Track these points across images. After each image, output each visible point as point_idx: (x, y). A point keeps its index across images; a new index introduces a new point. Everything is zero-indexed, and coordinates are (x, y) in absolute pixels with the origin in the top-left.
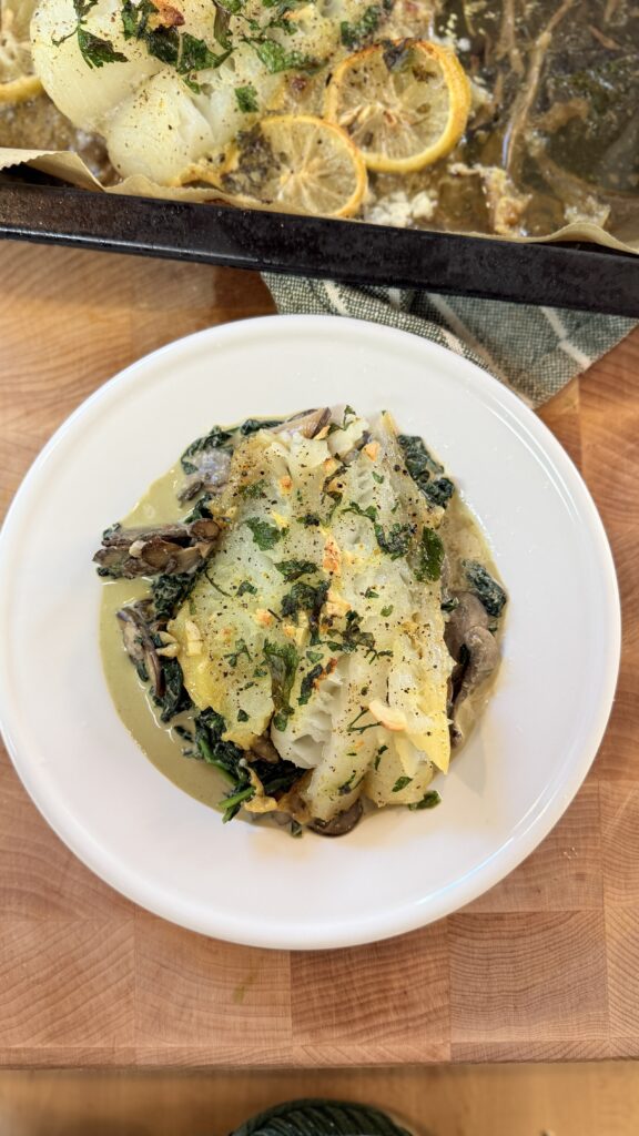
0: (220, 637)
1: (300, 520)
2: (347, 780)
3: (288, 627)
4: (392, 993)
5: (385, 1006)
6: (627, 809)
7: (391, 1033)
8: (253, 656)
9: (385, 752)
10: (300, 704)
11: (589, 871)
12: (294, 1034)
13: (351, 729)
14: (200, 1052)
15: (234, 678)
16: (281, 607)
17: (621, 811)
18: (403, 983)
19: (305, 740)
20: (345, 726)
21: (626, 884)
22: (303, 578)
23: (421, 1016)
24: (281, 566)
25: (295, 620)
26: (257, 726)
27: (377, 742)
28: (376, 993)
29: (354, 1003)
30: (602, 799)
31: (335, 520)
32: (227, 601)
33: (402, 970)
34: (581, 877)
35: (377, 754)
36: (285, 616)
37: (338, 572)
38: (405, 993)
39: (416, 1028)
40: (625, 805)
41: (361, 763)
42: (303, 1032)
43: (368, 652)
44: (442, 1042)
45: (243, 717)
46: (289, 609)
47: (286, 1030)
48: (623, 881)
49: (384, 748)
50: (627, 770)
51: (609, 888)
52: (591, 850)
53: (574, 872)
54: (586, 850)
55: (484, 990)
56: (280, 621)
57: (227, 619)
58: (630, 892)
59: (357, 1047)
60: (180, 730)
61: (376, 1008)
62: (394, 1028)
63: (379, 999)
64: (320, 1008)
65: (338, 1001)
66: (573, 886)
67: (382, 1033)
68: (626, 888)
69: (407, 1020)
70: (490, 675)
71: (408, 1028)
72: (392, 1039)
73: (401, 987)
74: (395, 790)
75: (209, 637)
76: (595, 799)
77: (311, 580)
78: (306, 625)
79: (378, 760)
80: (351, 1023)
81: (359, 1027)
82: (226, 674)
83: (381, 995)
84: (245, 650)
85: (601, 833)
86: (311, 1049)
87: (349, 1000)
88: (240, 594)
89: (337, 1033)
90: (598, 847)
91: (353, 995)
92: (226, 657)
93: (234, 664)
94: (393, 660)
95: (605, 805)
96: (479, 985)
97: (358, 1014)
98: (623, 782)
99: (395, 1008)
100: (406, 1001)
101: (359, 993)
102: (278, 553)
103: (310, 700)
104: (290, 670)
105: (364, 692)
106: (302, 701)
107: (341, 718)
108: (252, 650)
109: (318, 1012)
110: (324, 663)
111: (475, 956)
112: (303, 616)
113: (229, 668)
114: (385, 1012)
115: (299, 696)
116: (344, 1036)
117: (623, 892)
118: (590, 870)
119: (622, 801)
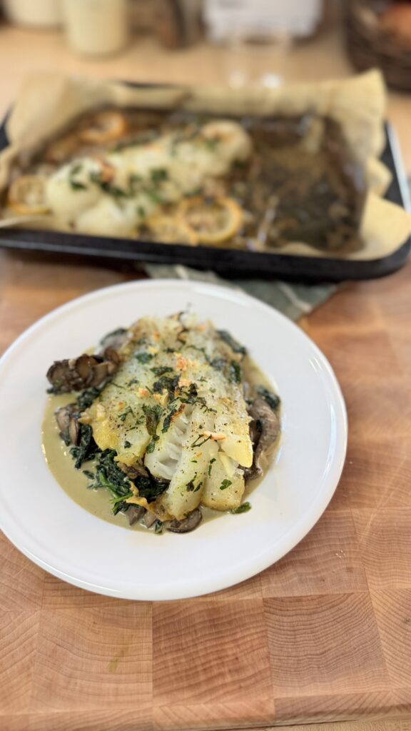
0: (117, 408)
1: (164, 351)
2: (192, 479)
3: (157, 395)
4: (227, 659)
5: (223, 670)
6: (371, 525)
7: (228, 692)
8: (135, 414)
9: (214, 462)
10: (163, 432)
11: (354, 566)
12: (154, 696)
13: (194, 446)
14: (80, 716)
15: (124, 426)
16: (152, 387)
17: (368, 527)
18: (235, 651)
19: (168, 461)
20: (190, 444)
21: (381, 574)
22: (166, 375)
23: (250, 678)
24: (153, 370)
25: (162, 394)
26: (136, 451)
27: (209, 455)
28: (216, 659)
29: (200, 669)
30: (355, 520)
31: (183, 350)
32: (122, 390)
33: (234, 641)
34: (349, 570)
35: (209, 464)
36: (155, 391)
37: (185, 369)
38: (237, 659)
39: (247, 687)
40: (370, 523)
41: (201, 467)
42: (161, 694)
43: (203, 406)
44: (266, 698)
45: (128, 445)
46: (157, 388)
47: (148, 693)
48: (378, 572)
49: (214, 460)
50: (367, 502)
51: (370, 577)
52: (354, 552)
53: (345, 566)
54: (350, 552)
55: (294, 654)
56: (152, 394)
57: (122, 398)
58: (384, 579)
59: (203, 706)
60: (86, 472)
61: (216, 672)
62: (229, 688)
63: (218, 665)
64: (174, 674)
65: (188, 667)
66: (345, 576)
67: (221, 692)
68: (381, 577)
69: (240, 681)
70: (275, 438)
71: (240, 687)
72: (229, 697)
73: (234, 654)
74: (222, 488)
75: (110, 409)
76: (351, 520)
77: (171, 375)
78: (167, 394)
79: (210, 467)
80: (198, 685)
81: (204, 688)
82: (119, 426)
83: (219, 662)
84: (131, 411)
85: (358, 541)
86: (166, 709)
87: (196, 667)
88: (130, 385)
89: (187, 694)
90: (358, 550)
91: (198, 662)
92: (119, 417)
93: (124, 420)
94: (217, 414)
95: (357, 522)
96: (290, 650)
97: (202, 678)
98: (366, 509)
99: (230, 671)
100: (237, 665)
101: (203, 661)
102: (152, 364)
103: (169, 430)
104: (157, 418)
105: (201, 427)
106: (165, 430)
107: (187, 441)
108: (134, 411)
109: (173, 678)
110: (177, 408)
111: (285, 628)
112: (165, 391)
113: (121, 423)
114: (221, 675)
115: (162, 428)
116: (193, 696)
119: (368, 521)
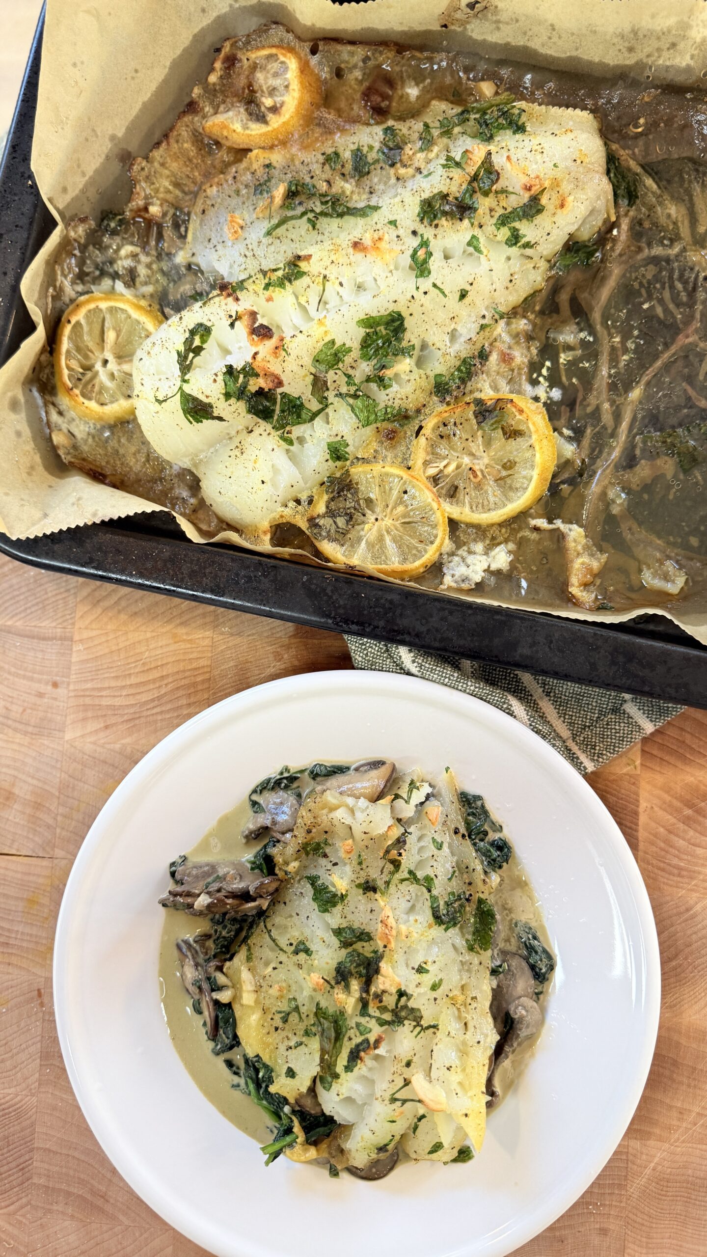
0: (274, 992)
1: (359, 886)
2: (386, 1142)
3: (340, 995)
6: (654, 1170)
8: (304, 1016)
9: (423, 1120)
10: (346, 1072)
11: (612, 1227)
13: (393, 1100)
15: (284, 1034)
16: (334, 974)
17: (648, 1171)
19: (349, 1100)
20: (387, 1096)
21: (647, 1243)
22: (358, 946)
24: (338, 932)
25: (347, 987)
26: (302, 1083)
27: (417, 1111)
30: (631, 1157)
31: (392, 888)
32: (283, 957)
34: (604, 1232)
35: (416, 1120)
36: (338, 983)
37: (393, 945)
40: (652, 1165)
41: (399, 1128)
43: (415, 1027)
45: (291, 1073)
46: (342, 976)
48: (644, 1240)
49: (423, 1116)
50: (657, 1131)
51: (630, 1245)
52: (616, 1206)
53: (598, 1226)
54: (610, 1205)
56: (332, 987)
57: (281, 975)
58: (651, 1251)
60: (230, 1064)
66: (596, 1240)
68: (647, 1247)
70: (532, 1038)
74: (431, 1152)
75: (263, 989)
76: (624, 1157)
77: (365, 949)
78: (357, 995)
79: (416, 1128)
82: (276, 1029)
84: (297, 1009)
85: (627, 1191)
88: (296, 952)
90: (623, 1205)
92: (280, 1012)
93: (285, 1020)
94: (438, 1034)
95: (634, 1163)
98: (652, 1143)
102: (335, 919)
103: (356, 1069)
104: (339, 1036)
105: (408, 1064)
106: (348, 1068)
107: (384, 1087)
108: (303, 1010)
110: (372, 1038)
112: (355, 985)
113: (280, 1024)
115: (345, 1063)
117: (644, 1251)
118: (613, 1225)
119: (650, 1162)
